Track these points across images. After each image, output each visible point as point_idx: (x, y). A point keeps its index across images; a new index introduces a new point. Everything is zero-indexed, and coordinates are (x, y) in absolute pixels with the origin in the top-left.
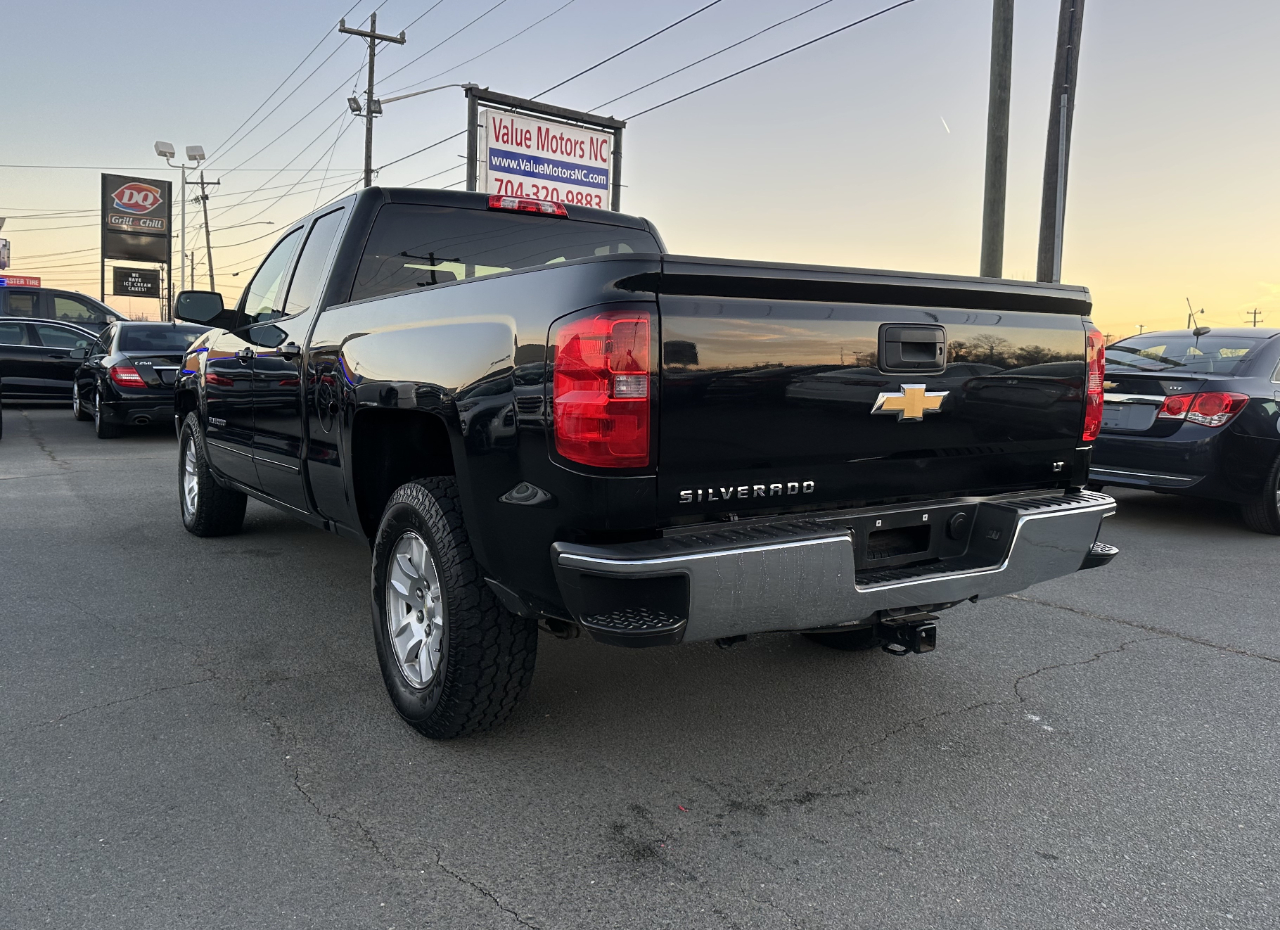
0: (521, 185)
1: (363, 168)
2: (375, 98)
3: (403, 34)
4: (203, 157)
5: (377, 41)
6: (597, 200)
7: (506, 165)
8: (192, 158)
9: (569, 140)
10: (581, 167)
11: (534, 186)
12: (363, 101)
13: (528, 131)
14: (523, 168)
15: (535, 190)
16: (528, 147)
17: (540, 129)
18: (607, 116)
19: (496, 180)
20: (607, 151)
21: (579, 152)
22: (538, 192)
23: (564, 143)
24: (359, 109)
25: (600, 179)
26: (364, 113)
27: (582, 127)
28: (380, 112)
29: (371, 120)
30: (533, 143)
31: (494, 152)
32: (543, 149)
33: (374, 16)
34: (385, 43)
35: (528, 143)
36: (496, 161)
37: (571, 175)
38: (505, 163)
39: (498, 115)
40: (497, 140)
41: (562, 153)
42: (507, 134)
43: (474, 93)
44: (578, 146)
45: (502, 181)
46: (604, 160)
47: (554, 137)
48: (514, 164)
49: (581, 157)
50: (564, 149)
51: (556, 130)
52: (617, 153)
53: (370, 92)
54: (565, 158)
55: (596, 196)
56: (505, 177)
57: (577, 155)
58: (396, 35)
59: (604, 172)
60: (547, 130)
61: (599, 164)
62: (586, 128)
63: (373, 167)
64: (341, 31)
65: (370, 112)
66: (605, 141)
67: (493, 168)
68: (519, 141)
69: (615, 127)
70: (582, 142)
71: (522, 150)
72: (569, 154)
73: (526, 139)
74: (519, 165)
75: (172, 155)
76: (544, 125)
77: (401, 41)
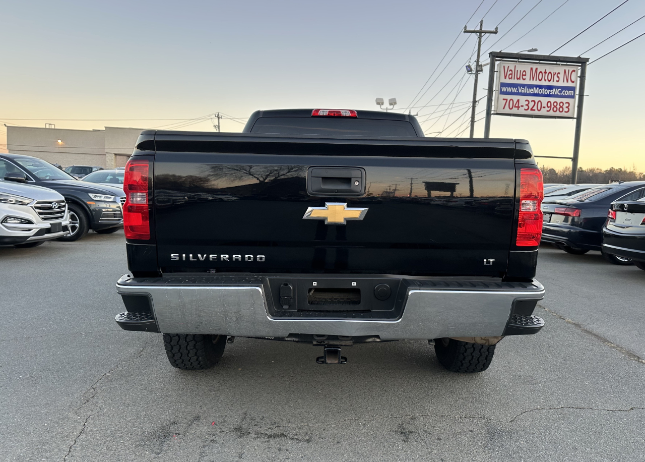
0: (518, 101)
1: (472, 100)
2: (480, 64)
3: (497, 28)
4: (395, 103)
5: (483, 34)
6: (567, 105)
7: (510, 91)
8: (391, 104)
9: (550, 73)
10: (557, 87)
11: (526, 101)
12: (473, 67)
13: (524, 71)
14: (520, 92)
15: (527, 103)
16: (524, 79)
17: (532, 69)
18: (576, 57)
19: (504, 99)
20: (576, 77)
21: (556, 79)
22: (529, 103)
23: (547, 75)
24: (471, 70)
25: (571, 93)
26: (474, 72)
27: (559, 64)
28: (482, 71)
29: (477, 75)
30: (527, 77)
31: (503, 85)
32: (533, 80)
33: (482, 22)
34: (487, 35)
35: (524, 77)
36: (504, 89)
37: (550, 92)
38: (509, 90)
39: (506, 64)
40: (505, 78)
41: (545, 80)
42: (512, 74)
43: (493, 55)
44: (556, 76)
45: (507, 100)
46: (573, 82)
47: (541, 72)
48: (515, 90)
49: (558, 81)
50: (546, 78)
51: (541, 68)
52: (582, 77)
53: (478, 61)
54: (547, 83)
55: (566, 103)
56: (509, 97)
57: (555, 80)
58: (493, 29)
59: (573, 89)
60: (537, 69)
61: (570, 84)
62: (562, 65)
63: (477, 100)
64: (465, 32)
65: (477, 71)
66: (574, 71)
67: (502, 93)
68: (518, 77)
69: (582, 62)
70: (559, 73)
71: (521, 82)
72: (549, 81)
73: (523, 75)
74: (518, 90)
75: (383, 104)
76: (534, 67)
77: (495, 32)
